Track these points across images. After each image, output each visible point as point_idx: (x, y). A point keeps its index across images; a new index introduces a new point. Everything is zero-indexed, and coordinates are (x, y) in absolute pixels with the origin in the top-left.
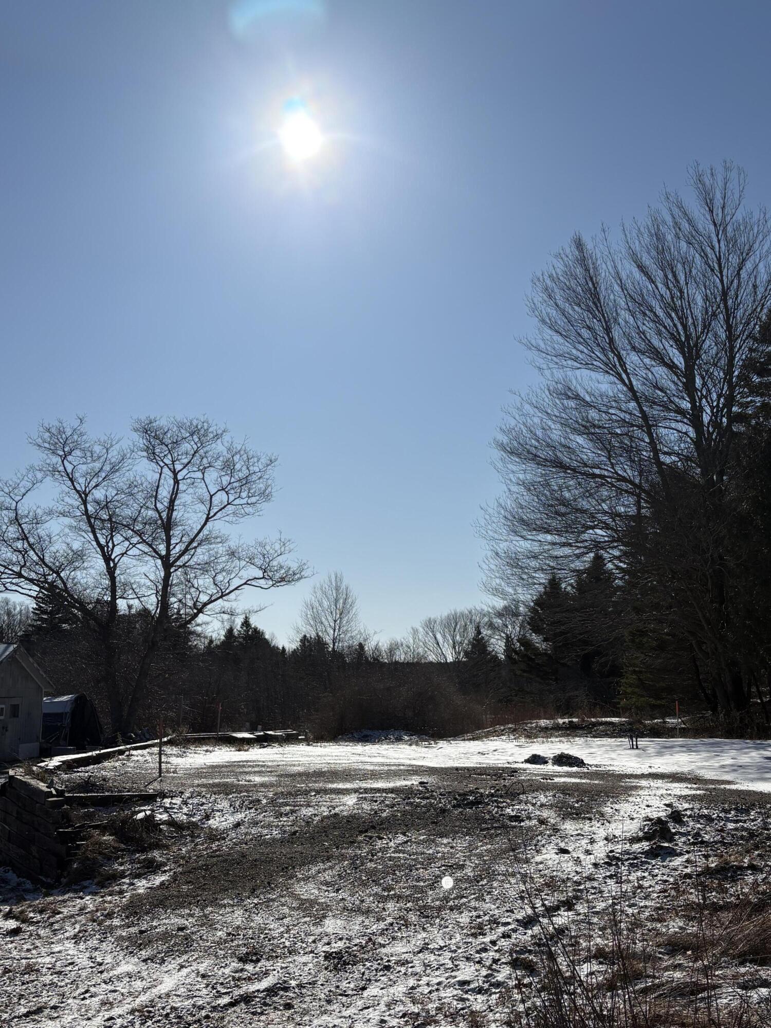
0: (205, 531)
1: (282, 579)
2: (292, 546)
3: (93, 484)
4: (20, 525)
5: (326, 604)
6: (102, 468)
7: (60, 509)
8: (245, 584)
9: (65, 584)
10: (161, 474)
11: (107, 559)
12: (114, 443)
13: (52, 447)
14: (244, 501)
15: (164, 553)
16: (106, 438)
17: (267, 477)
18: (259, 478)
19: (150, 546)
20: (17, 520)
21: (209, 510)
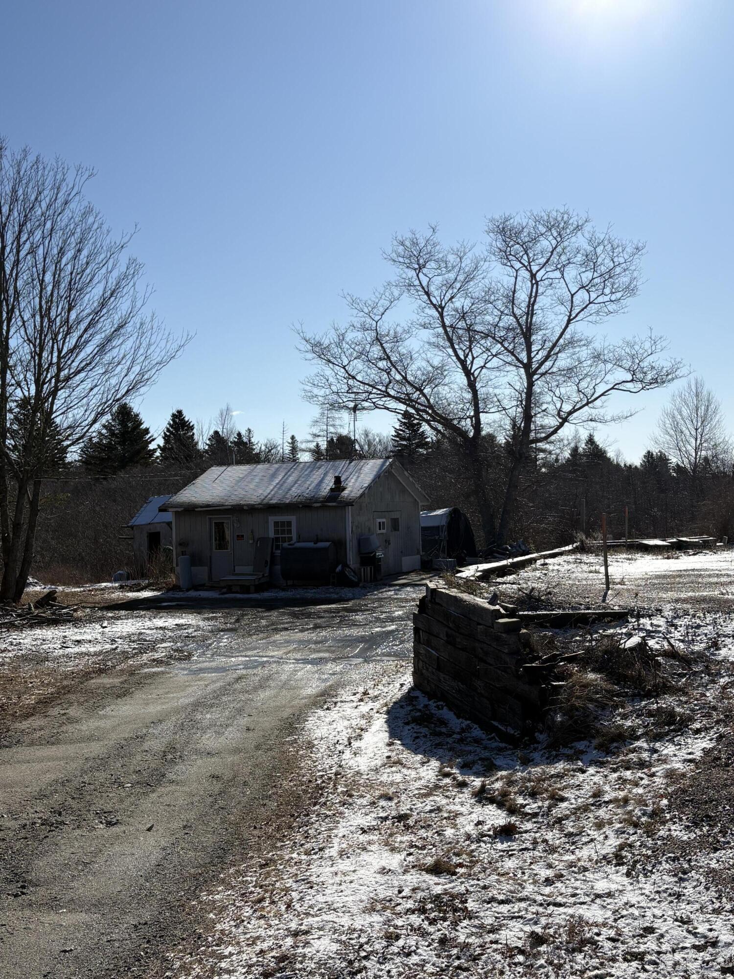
0: (567, 336)
1: (655, 381)
2: (664, 344)
3: (448, 296)
4: (381, 344)
5: (685, 412)
6: (456, 279)
7: (420, 321)
8: (613, 388)
9: (428, 401)
10: (516, 278)
11: (468, 373)
12: (467, 250)
13: (407, 261)
14: (607, 298)
15: (525, 361)
16: (459, 246)
17: (633, 268)
18: (625, 270)
19: (513, 354)
20: (378, 340)
21: (570, 312)
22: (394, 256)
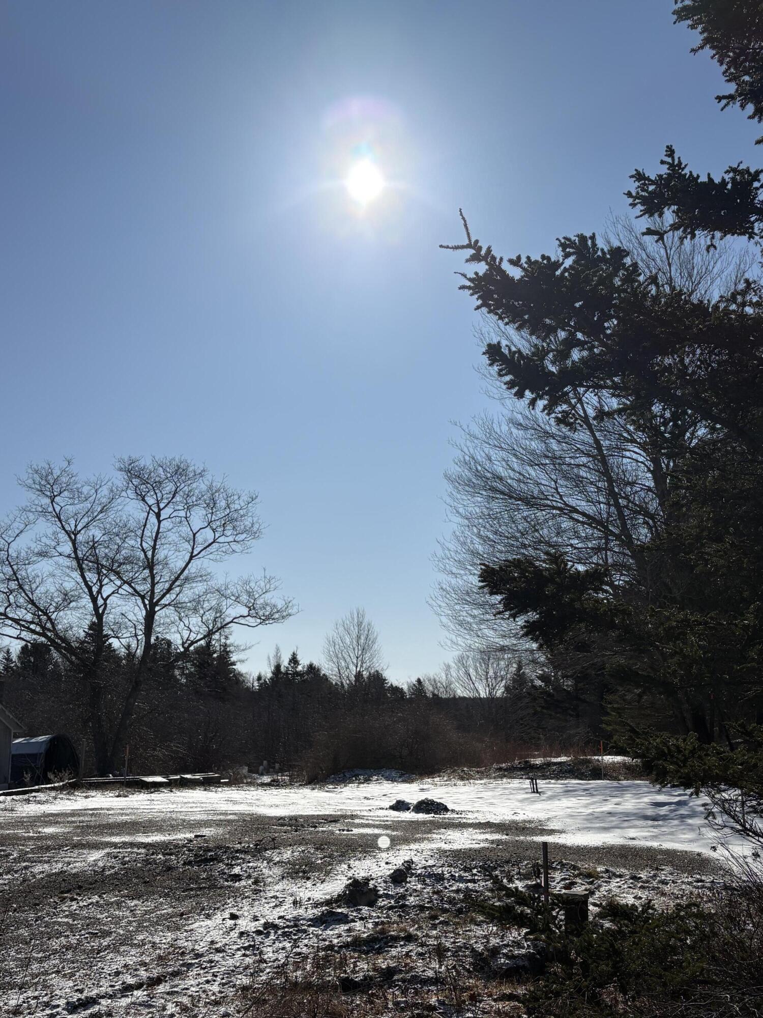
0: (189, 570)
1: (269, 617)
2: (277, 584)
3: (83, 523)
4: (11, 566)
8: (232, 621)
9: (54, 625)
11: (94, 599)
12: (103, 483)
14: (231, 539)
16: (95, 479)
17: (250, 514)
18: (242, 516)
20: (8, 561)
21: (193, 549)
22: (30, 481)
